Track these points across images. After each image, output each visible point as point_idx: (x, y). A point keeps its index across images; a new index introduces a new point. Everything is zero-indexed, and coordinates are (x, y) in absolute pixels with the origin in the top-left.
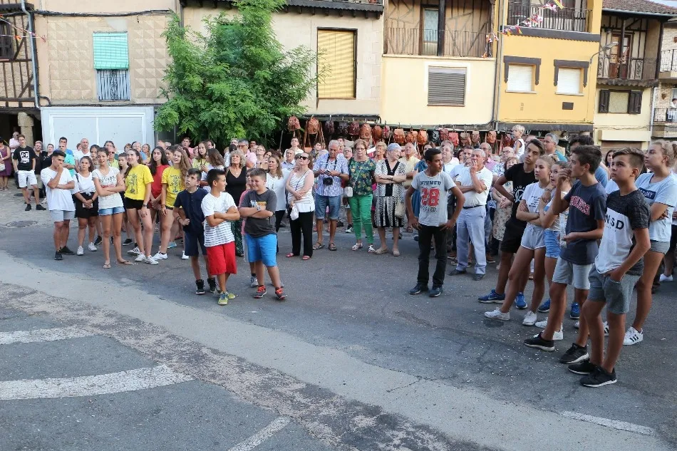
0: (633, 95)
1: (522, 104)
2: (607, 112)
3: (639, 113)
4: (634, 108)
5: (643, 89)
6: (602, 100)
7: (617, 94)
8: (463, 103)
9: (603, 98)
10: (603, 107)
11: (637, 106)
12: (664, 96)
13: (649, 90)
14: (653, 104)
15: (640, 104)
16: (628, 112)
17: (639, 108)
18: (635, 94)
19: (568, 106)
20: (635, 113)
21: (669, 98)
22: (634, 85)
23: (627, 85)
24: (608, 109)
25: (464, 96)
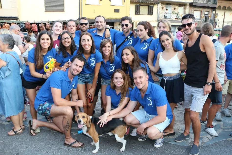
0: (150, 7)
1: (94, 10)
2: (139, 14)
3: (153, 14)
4: (150, 13)
5: (154, 4)
6: (137, 9)
7: (143, 7)
8: (64, 10)
9: (137, 8)
10: (137, 12)
11: (152, 12)
12: (163, 8)
13: (157, 5)
14: (158, 11)
15: (153, 11)
16: (148, 14)
17: (153, 13)
18: (151, 7)
19: (117, 11)
20: (151, 15)
21: (165, 9)
22: (149, 3)
23: (146, 3)
24: (139, 13)
25: (64, 7)
